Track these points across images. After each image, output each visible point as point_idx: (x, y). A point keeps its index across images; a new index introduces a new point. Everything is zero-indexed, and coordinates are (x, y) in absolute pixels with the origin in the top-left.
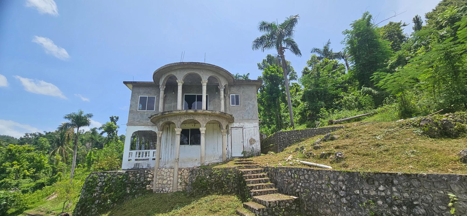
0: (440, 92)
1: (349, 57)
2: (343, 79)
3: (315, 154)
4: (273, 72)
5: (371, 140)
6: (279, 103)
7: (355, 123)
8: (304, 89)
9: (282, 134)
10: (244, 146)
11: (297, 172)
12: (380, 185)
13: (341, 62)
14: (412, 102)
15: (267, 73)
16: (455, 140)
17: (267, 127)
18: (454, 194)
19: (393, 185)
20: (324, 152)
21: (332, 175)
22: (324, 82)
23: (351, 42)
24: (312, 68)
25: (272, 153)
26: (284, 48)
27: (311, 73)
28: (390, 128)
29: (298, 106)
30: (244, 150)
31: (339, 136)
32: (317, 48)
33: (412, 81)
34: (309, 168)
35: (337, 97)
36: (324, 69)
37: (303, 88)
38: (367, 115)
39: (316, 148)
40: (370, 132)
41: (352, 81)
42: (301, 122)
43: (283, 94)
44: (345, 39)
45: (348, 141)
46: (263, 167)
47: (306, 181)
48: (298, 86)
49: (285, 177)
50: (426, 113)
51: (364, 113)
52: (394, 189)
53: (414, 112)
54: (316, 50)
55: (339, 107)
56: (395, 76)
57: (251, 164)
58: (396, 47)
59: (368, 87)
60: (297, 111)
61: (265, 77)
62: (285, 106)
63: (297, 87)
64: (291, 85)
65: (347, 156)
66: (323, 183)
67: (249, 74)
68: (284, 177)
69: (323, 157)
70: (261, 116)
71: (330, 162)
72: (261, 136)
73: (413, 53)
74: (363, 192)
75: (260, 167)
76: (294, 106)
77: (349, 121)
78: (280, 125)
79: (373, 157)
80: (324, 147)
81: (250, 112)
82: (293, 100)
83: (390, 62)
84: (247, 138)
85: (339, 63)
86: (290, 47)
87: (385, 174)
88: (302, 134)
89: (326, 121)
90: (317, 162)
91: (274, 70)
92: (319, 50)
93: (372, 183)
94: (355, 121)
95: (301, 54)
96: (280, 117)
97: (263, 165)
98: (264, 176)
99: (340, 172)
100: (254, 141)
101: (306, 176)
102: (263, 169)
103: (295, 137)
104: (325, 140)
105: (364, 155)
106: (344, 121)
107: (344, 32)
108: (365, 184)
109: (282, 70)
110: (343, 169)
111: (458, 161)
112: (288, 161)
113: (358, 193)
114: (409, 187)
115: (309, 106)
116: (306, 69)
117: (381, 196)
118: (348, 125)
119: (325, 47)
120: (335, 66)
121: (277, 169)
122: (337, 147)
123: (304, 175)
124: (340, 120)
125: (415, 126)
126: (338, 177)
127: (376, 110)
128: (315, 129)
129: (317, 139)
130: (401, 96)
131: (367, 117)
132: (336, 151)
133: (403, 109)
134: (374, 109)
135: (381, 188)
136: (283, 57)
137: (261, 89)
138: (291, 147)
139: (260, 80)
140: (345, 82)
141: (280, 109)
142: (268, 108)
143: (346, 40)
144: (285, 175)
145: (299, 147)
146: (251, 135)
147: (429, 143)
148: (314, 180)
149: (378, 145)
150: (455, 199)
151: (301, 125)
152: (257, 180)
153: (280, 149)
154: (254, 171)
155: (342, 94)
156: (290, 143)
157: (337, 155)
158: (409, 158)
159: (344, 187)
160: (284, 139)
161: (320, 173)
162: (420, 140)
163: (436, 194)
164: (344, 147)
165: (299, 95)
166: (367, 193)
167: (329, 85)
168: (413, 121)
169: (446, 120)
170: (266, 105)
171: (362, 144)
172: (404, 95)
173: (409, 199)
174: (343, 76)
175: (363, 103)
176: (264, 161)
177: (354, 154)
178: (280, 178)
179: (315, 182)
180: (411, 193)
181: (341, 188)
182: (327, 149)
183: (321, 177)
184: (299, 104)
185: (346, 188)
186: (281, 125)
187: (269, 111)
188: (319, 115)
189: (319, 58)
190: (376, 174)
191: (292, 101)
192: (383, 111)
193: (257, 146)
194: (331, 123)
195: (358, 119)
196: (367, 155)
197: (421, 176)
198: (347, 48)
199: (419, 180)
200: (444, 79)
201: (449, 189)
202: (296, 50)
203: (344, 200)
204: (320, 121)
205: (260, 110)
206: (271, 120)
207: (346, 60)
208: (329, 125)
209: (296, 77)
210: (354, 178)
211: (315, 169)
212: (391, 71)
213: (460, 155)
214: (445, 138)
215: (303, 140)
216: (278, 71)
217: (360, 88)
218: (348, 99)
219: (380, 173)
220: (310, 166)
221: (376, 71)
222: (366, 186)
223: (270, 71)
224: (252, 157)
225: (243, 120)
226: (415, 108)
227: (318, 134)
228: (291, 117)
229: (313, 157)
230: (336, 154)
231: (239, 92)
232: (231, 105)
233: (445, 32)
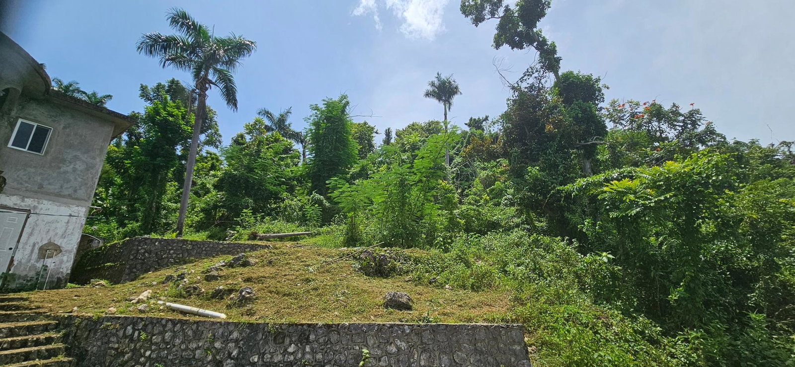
0: (386, 222)
1: (310, 144)
2: (292, 173)
3: (203, 290)
4: (172, 116)
5: (301, 272)
6: (164, 180)
7: (289, 244)
8: (226, 168)
9: (146, 244)
10: (12, 261)
11: (150, 327)
12: (290, 344)
13: (298, 147)
14: (361, 227)
15: (157, 112)
16: (385, 280)
17: (114, 224)
18: (368, 349)
19: (308, 342)
20: (221, 287)
21: (221, 331)
22: (264, 168)
23: (317, 124)
24: (250, 137)
25: (103, 282)
26: (211, 82)
27: (247, 147)
28: (329, 257)
29: (205, 195)
30: (9, 269)
31: (257, 260)
32: (270, 111)
33: (367, 201)
34: (181, 317)
35: (277, 198)
36: (270, 148)
37: (225, 166)
38: (307, 234)
39: (209, 278)
40: (303, 260)
41: (304, 180)
42: (199, 227)
43: (182, 164)
44: (311, 116)
45: (269, 271)
46: (55, 318)
47: (162, 346)
48: (218, 160)
49: (114, 339)
50: (370, 244)
51: (306, 231)
52: (308, 349)
53: (360, 240)
54: (267, 114)
55: (274, 214)
56: (352, 190)
57: (18, 308)
58: (363, 154)
59: (321, 194)
60: (200, 205)
61: (151, 118)
62: (178, 190)
63: (214, 161)
64: (205, 155)
65: (260, 295)
66: (198, 348)
67: (109, 97)
68: (112, 339)
69: (218, 295)
70: (107, 196)
71: (227, 306)
72: (86, 239)
73: (376, 168)
74: (263, 358)
75: (48, 317)
76: (196, 193)
77: (281, 238)
78: (151, 223)
79: (296, 299)
80: (226, 278)
81: (72, 177)
82: (199, 182)
83: (352, 171)
84: (36, 239)
85: (294, 148)
86: (222, 86)
87: (302, 325)
88: (193, 249)
89: (246, 233)
90: (201, 306)
91: (176, 112)
92: (271, 115)
93: (281, 341)
94: (291, 240)
95: (236, 106)
96: (158, 209)
97: (61, 313)
98: (49, 340)
99: (236, 325)
100: (57, 249)
101: (168, 335)
102: (53, 322)
103: (174, 253)
104: (231, 265)
105: (284, 295)
106: (274, 237)
107: (312, 107)
108: (271, 343)
109: (193, 118)
110: (245, 319)
111: (382, 305)
112: (138, 302)
113: (256, 360)
114: (326, 343)
115: (226, 200)
116: (242, 136)
117: (287, 362)
118: (279, 244)
119: (282, 116)
120: (287, 150)
121: (100, 321)
122: (248, 280)
123: (162, 333)
124: (268, 235)
125: (355, 258)
126: (231, 333)
127: (321, 230)
128: (221, 244)
129: (219, 261)
130: (351, 217)
131: (307, 237)
132: (244, 285)
133: (350, 234)
134: (319, 227)
135: (291, 350)
136: (203, 96)
137: (130, 138)
138: (158, 273)
139: (133, 119)
140: (293, 179)
141: (163, 192)
142: (133, 183)
143: (312, 118)
144: (116, 335)
145: (175, 275)
146: (51, 234)
147: (362, 282)
148: (182, 343)
149: (308, 281)
150: (367, 355)
151: (198, 231)
152: (17, 354)
153: (129, 274)
154: (20, 328)
155: (285, 195)
156: (159, 264)
157: (243, 293)
158: (337, 301)
159: (235, 353)
160: (147, 255)
161: (200, 327)
162: (355, 277)
163: (352, 351)
164: (260, 280)
165: (214, 176)
166: (268, 360)
167: (270, 175)
168: (355, 251)
169: (384, 255)
170: (130, 176)
171: (287, 277)
172: (355, 217)
173: (321, 362)
174: (294, 168)
175: (309, 215)
176: (67, 302)
177: (271, 292)
178: (99, 343)
179: (183, 347)
180: (326, 352)
181: (230, 354)
182: (230, 281)
183: (198, 335)
184: (208, 191)
185: (239, 354)
186: (153, 224)
187: (134, 190)
188: (238, 219)
189: (268, 129)
190: (290, 325)
191: (194, 184)
192: (328, 233)
193: (65, 263)
194: (254, 236)
195: (295, 238)
196: (289, 295)
197: (343, 326)
198: (311, 130)
199: (339, 333)
200: (393, 209)
201: (365, 343)
202: (230, 96)
204: (236, 231)
205: (106, 182)
206: (132, 210)
207: (304, 147)
208: (248, 240)
209: (218, 143)
210: (257, 334)
211: (192, 319)
212: (350, 181)
213: (385, 298)
214: (378, 277)
215: (191, 262)
216: (183, 118)
217: (309, 194)
218: (290, 205)
219: (296, 324)
220: (184, 313)
221: (335, 175)
222: (271, 347)
223: (165, 111)
224: (32, 288)
225: (40, 192)
226: (361, 236)
227: (224, 253)
228: (181, 213)
229: (198, 295)
230: (241, 293)
231: (54, 121)
232: (10, 145)
233: (406, 157)
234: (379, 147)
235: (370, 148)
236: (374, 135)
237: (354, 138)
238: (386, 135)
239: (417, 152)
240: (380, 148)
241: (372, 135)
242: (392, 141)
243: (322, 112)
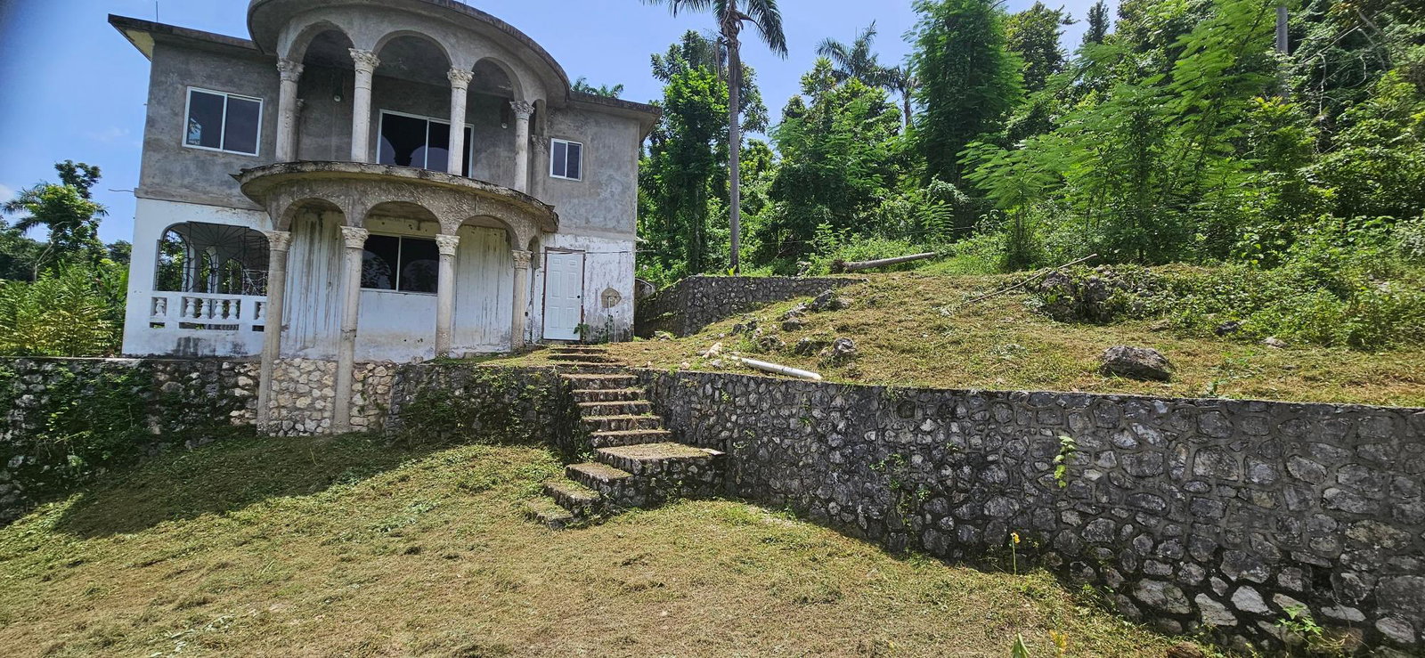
0: (1100, 217)
1: (917, 87)
2: (889, 150)
3: (784, 343)
4: (698, 93)
5: (926, 315)
6: (703, 197)
7: (897, 276)
8: (784, 161)
9: (701, 285)
10: (583, 311)
11: (730, 386)
12: (924, 420)
13: (895, 98)
14: (1037, 235)
15: (679, 94)
16: (1101, 329)
17: (659, 266)
18: (1071, 437)
19: (954, 417)
20: (807, 339)
21: (818, 395)
22: (841, 149)
23: (929, 41)
24: (812, 99)
25: (667, 334)
26: (742, 17)
27: (809, 117)
28: (977, 290)
29: (758, 210)
30: (583, 321)
31: (852, 300)
32: (839, 41)
33: (1048, 178)
34: (761, 375)
35: (865, 198)
36: (847, 110)
37: (778, 159)
38: (929, 258)
39: (789, 327)
40: (928, 296)
41: (912, 159)
42: (759, 259)
43: (720, 168)
44: (916, 27)
45: (871, 315)
46: (634, 372)
47: (749, 410)
48: (766, 152)
49: (694, 399)
50: (1059, 263)
51: (925, 252)
52: (955, 428)
53: (1036, 259)
54: (834, 48)
55: (867, 228)
56: (1014, 160)
57: (601, 360)
58: (1035, 81)
59: (948, 181)
60: (754, 227)
61: (672, 104)
62: (721, 208)
63: (762, 155)
64: (747, 147)
65: (864, 350)
66: (792, 416)
67: (620, 87)
68: (692, 398)
69: (804, 351)
70: (644, 230)
71: (819, 365)
72: (639, 286)
73: (1067, 105)
74: (883, 435)
75: (627, 370)
76: (746, 210)
77: (883, 268)
78: (699, 261)
79: (924, 357)
80: (811, 326)
81: (612, 204)
82: (747, 192)
83: (1012, 121)
84: (597, 285)
85: (887, 101)
86: (757, 18)
87: (942, 391)
88: (758, 289)
89: (826, 263)
90: (785, 364)
91: (701, 85)
92: (840, 49)
93: (908, 413)
94: (899, 269)
95: (784, 49)
96: (703, 239)
97: (638, 367)
98: (635, 396)
99: (839, 387)
100: (617, 296)
101: (752, 397)
102: (634, 377)
103: (736, 296)
104: (814, 309)
105: (903, 351)
106: (870, 266)
107: (918, 5)
108: (894, 416)
109: (724, 90)
110: (848, 381)
111: (1096, 371)
112: (710, 357)
113: (873, 438)
114: (987, 422)
115: (789, 213)
116: (797, 102)
117: (922, 444)
118: (880, 277)
119: (860, 44)
120: (876, 108)
121: (676, 377)
122: (843, 329)
123: (746, 394)
124: (861, 263)
125: (1030, 289)
126: (832, 398)
127: (954, 247)
128: (794, 280)
129: (797, 305)
130: (1016, 216)
131: (929, 263)
132: (838, 336)
133: (1014, 249)
134: (949, 242)
135: (927, 426)
136: (733, 45)
137: (654, 142)
138: (723, 324)
139: (652, 109)
140: (891, 161)
141: (704, 214)
142: (669, 206)
143: (918, 31)
144: (695, 394)
145: (744, 324)
146: (607, 276)
147: (1050, 332)
148: (771, 407)
149: (940, 329)
150: (1070, 446)
151: (757, 267)
152: (614, 406)
153: (690, 326)
154: (609, 380)
155: (880, 192)
156: (721, 313)
157: (840, 347)
158: (1000, 361)
159: (841, 426)
160: (705, 300)
161: (791, 386)
162: (1032, 324)
163: (1038, 437)
164: (861, 329)
165: (766, 179)
166: (892, 439)
167: (852, 160)
168: (1029, 277)
169: (1096, 281)
170: (663, 197)
171: (904, 324)
172: (1024, 215)
173: (980, 449)
174: (892, 141)
175: (927, 222)
176: (639, 356)
177: (880, 347)
178: (681, 403)
179: (773, 413)
180: (988, 435)
181: (835, 427)
182: (818, 331)
183: (789, 400)
184: (761, 205)
185: (847, 427)
186: (701, 262)
187: (673, 218)
188: (811, 242)
189: (840, 76)
190: (920, 391)
191: (742, 196)
192: (969, 251)
193: (625, 313)
194: (838, 267)
195: (906, 266)
196: (911, 351)
197: (1018, 396)
198: (918, 56)
199: (1010, 407)
200: (1116, 185)
201: (1064, 427)
202: (773, 33)
203: (837, 457)
204: (809, 260)
205: (643, 212)
206: (675, 245)
207: (907, 95)
208: (831, 273)
209: (763, 124)
210: (870, 401)
211: (778, 378)
212: (1006, 144)
213: (1102, 358)
214: (1083, 323)
215: (758, 308)
216: (712, 92)
217: (926, 183)
218: (892, 208)
219: (931, 390)
220: (763, 371)
221: (973, 138)
222: (893, 422)
223: (688, 88)
224: (605, 341)
225: (588, 228)
226: (1040, 251)
227: (799, 294)
228: (733, 241)
229: (778, 350)
230: (836, 347)
231: (581, 133)
232: (551, 175)
233: (1149, 61)
234: (1077, 53)
235: (1050, 63)
236: (1062, 28)
237: (1013, 50)
238: (1091, 22)
239: (1182, 38)
240: (1080, 56)
241: (1056, 31)
242: (1110, 32)
243: (939, 10)
